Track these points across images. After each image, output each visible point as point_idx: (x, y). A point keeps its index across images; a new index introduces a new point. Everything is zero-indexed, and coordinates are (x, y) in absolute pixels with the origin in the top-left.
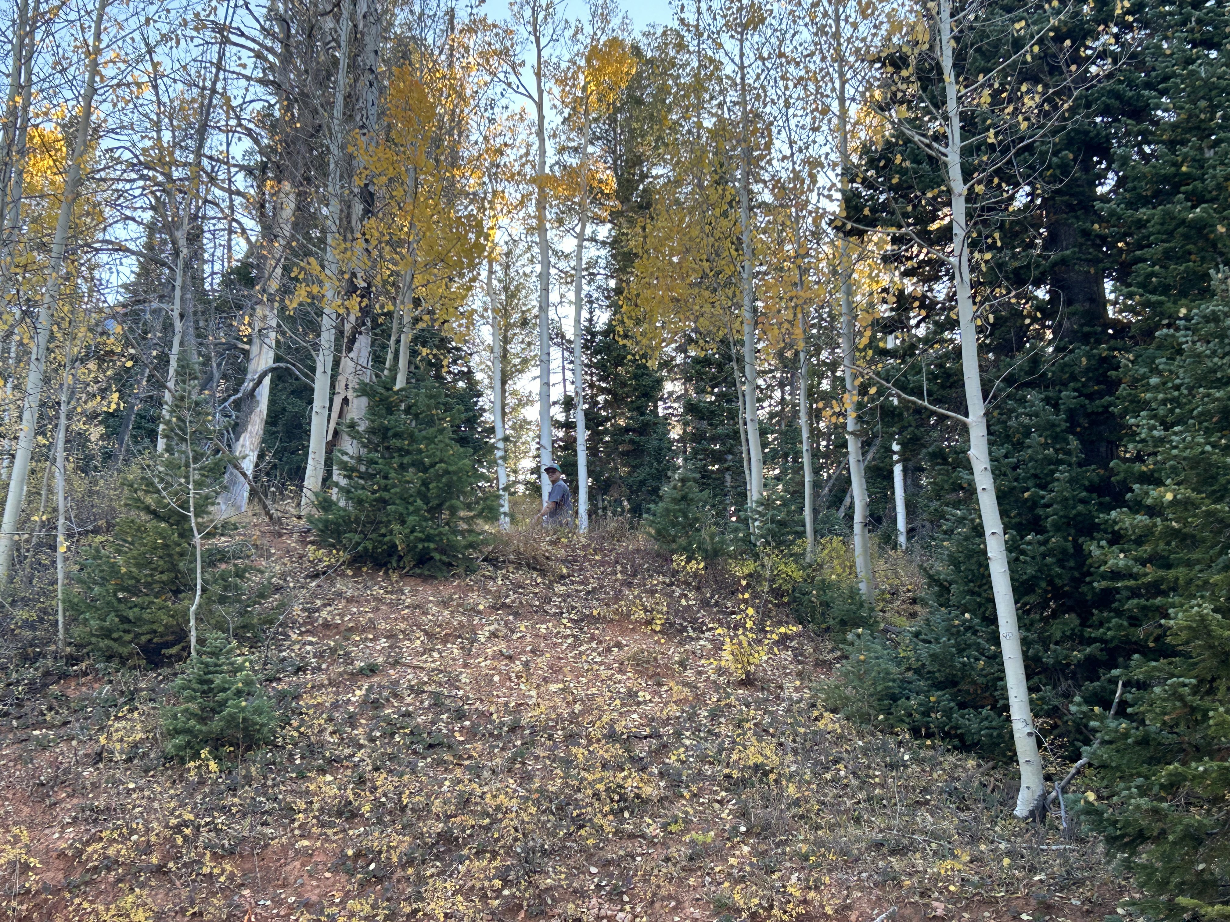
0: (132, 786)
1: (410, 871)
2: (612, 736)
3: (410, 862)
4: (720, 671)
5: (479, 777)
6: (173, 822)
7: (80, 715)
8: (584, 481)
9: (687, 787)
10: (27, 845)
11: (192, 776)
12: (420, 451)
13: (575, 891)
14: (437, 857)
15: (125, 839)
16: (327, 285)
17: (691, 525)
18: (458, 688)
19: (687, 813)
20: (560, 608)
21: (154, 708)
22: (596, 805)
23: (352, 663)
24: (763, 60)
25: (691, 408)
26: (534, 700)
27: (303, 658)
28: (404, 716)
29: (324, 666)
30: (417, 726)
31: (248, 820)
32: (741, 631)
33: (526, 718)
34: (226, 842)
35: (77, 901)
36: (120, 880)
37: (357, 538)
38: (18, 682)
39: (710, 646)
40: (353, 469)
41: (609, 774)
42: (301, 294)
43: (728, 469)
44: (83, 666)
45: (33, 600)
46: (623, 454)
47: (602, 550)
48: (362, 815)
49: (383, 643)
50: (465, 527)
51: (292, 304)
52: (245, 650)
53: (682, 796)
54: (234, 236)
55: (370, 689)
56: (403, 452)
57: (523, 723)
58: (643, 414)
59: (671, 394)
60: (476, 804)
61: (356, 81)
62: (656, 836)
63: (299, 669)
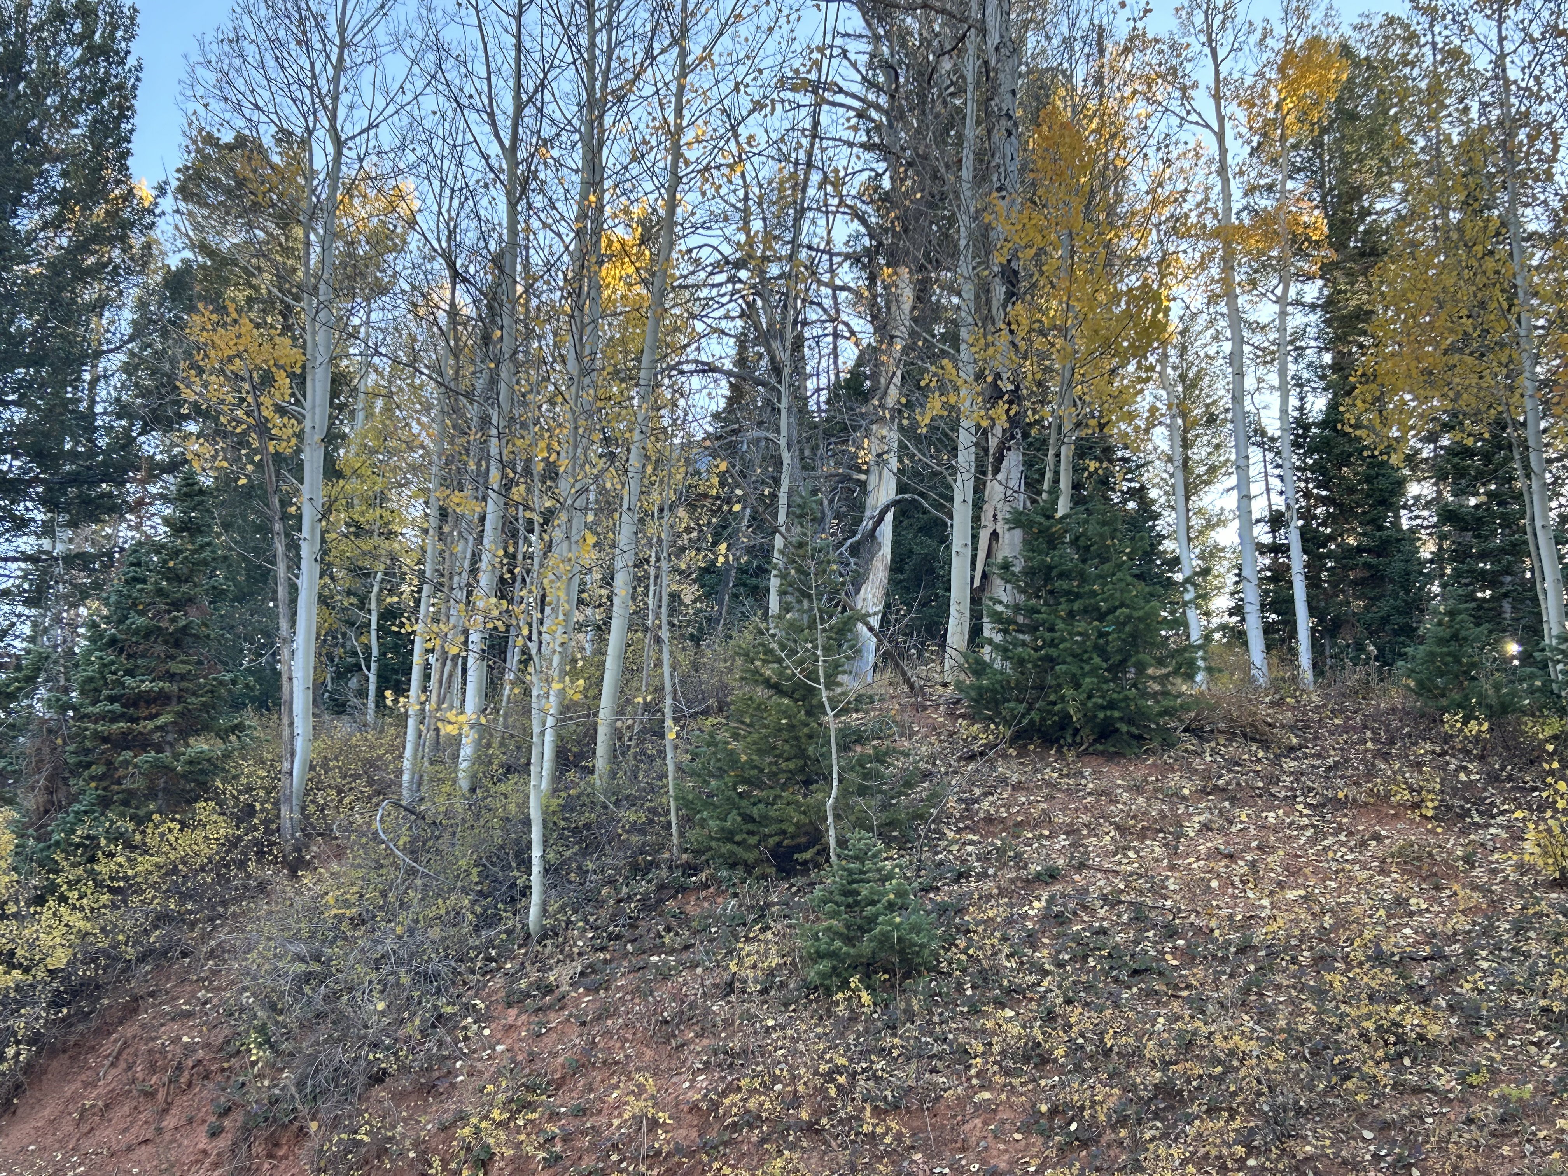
0: (771, 1023)
1: (1123, 1133)
2: (1379, 959)
3: (1123, 1121)
4: (1523, 868)
5: (1203, 1012)
6: (824, 1067)
7: (704, 936)
8: (1304, 622)
9: (1490, 1024)
10: (653, 1097)
11: (842, 1010)
12: (1094, 594)
13: (1345, 1162)
14: (1156, 1116)
15: (768, 1088)
16: (963, 392)
17: (1466, 673)
18: (1165, 898)
19: (1492, 1059)
20: (1292, 789)
21: (789, 926)
22: (1365, 1048)
23: (1025, 867)
24: (1533, 41)
25: (1448, 515)
26: (1268, 912)
27: (964, 862)
28: (1097, 933)
29: (991, 871)
30: (1116, 947)
31: (914, 1066)
32: (1549, 813)
33: (1259, 935)
34: (888, 1093)
35: (716, 1165)
36: (764, 1141)
37: (1022, 708)
38: (629, 898)
39: (1505, 836)
40: (1010, 621)
41: (1380, 1008)
42: (935, 406)
43: (1506, 595)
44: (703, 876)
45: (640, 798)
46: (1355, 583)
47: (1342, 712)
48: (1056, 1060)
49: (1063, 840)
50: (1158, 688)
51: (924, 420)
52: (894, 853)
53: (1484, 1037)
54: (841, 342)
55: (1051, 901)
56: (1073, 596)
57: (1255, 941)
58: (1381, 528)
59: (1417, 498)
60: (1203, 1047)
61: (989, 132)
62: (1450, 1091)
63: (960, 875)
